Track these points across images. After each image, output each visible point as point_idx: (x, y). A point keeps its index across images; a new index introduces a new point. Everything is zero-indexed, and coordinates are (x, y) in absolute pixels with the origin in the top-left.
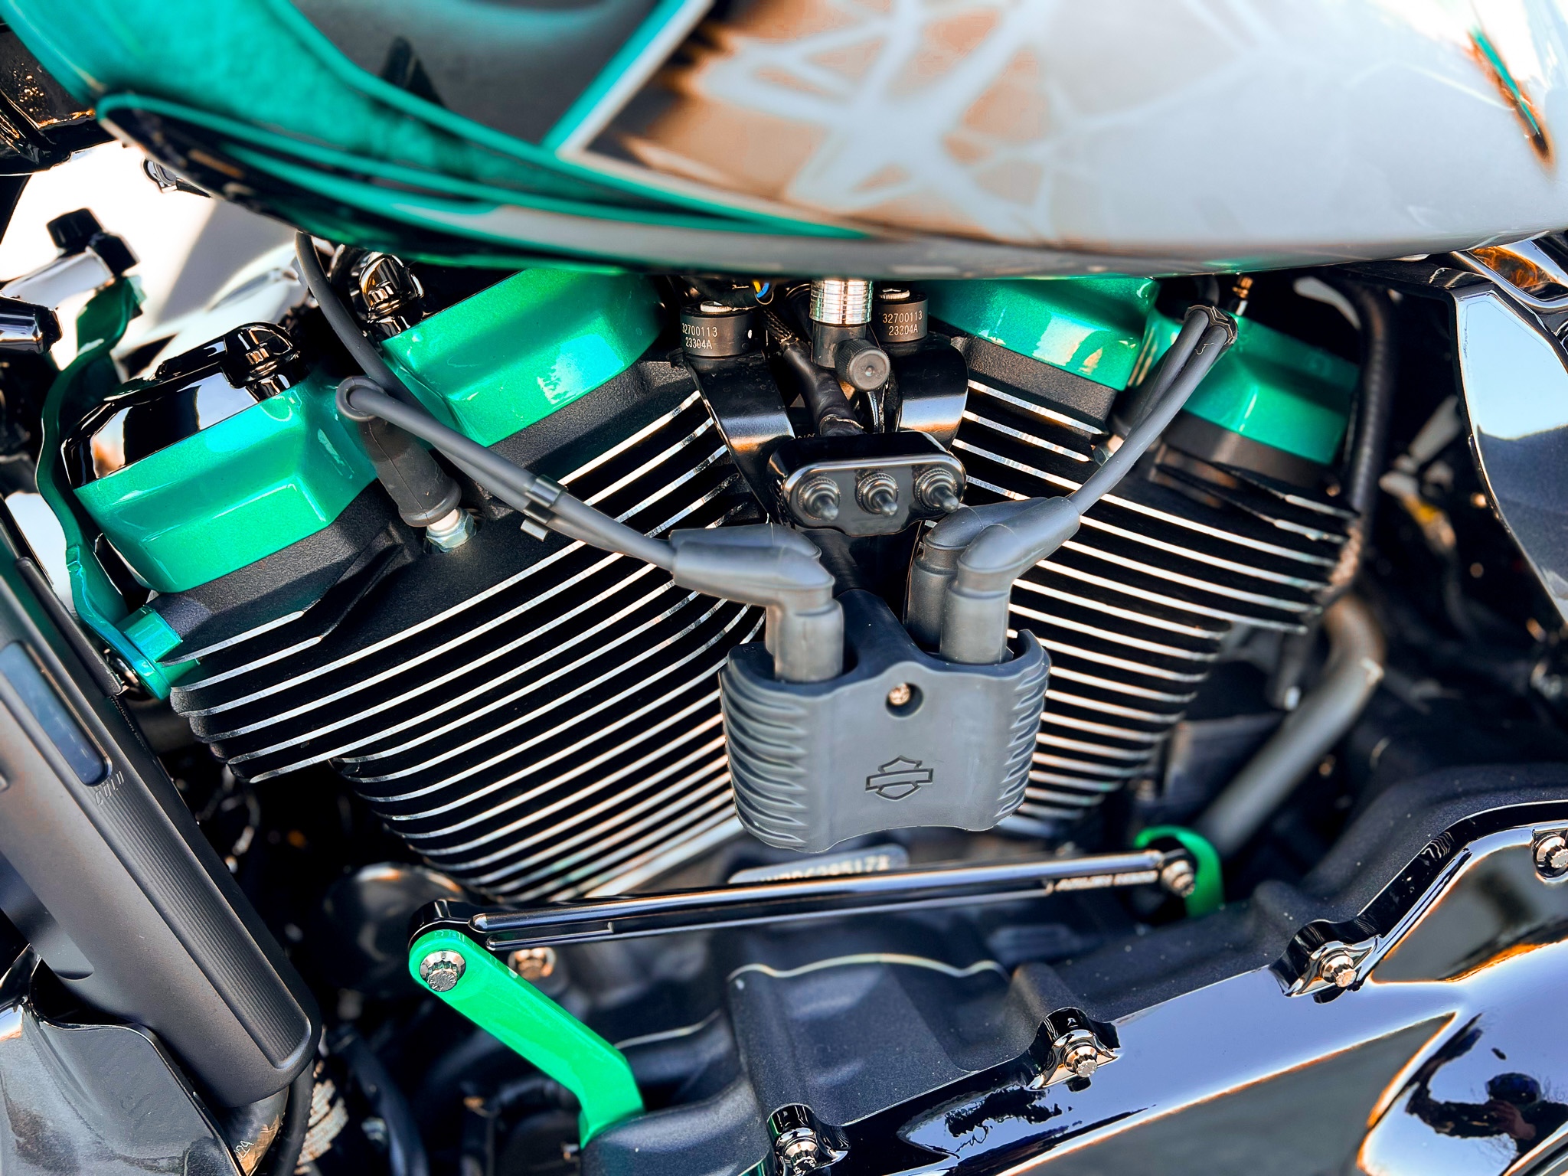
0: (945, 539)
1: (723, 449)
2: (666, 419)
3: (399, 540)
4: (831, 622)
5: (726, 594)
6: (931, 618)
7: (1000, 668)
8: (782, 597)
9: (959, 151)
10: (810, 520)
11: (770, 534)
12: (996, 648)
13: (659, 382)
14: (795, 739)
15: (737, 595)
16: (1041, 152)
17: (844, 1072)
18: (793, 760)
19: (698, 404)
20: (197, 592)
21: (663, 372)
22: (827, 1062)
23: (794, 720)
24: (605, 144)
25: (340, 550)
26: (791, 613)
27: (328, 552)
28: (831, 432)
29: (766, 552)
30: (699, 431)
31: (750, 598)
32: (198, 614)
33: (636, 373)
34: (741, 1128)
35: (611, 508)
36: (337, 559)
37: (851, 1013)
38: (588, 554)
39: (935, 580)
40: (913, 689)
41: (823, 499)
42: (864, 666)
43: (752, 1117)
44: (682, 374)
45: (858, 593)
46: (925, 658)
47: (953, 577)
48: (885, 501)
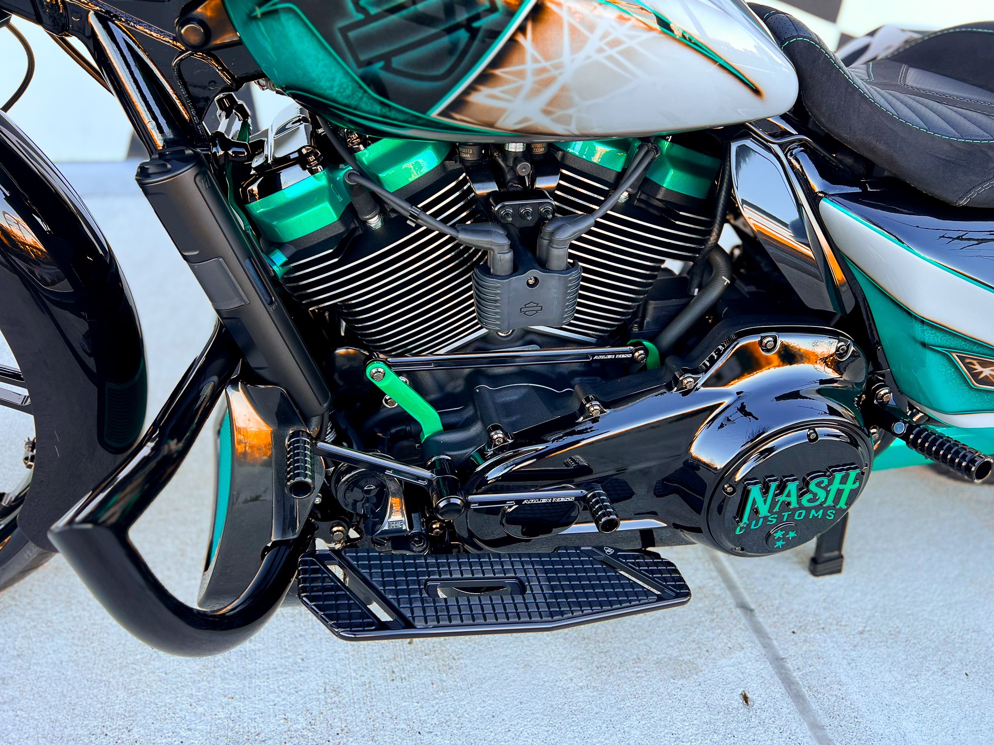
0: (549, 229)
1: (473, 194)
2: (453, 184)
3: (357, 225)
4: (509, 256)
5: (474, 246)
6: (544, 256)
7: (564, 272)
8: (493, 247)
9: (546, 112)
10: (503, 221)
11: (489, 226)
12: (563, 266)
13: (450, 168)
14: (497, 294)
15: (479, 247)
16: (570, 112)
17: (514, 418)
18: (496, 301)
19: (465, 177)
20: (291, 242)
21: (452, 165)
22: (508, 415)
23: (497, 288)
24: (443, 114)
25: (341, 229)
26: (496, 252)
27: (337, 229)
28: (511, 189)
29: (488, 233)
30: (465, 188)
31: (483, 247)
32: (292, 250)
33: (442, 165)
34: (478, 435)
35: (435, 215)
36: (340, 232)
37: (517, 401)
38: (428, 231)
39: (546, 242)
40: (536, 279)
41: (507, 214)
42: (520, 271)
43: (481, 432)
44: (458, 166)
45: (520, 247)
46: (540, 269)
47: (551, 241)
48: (528, 215)
